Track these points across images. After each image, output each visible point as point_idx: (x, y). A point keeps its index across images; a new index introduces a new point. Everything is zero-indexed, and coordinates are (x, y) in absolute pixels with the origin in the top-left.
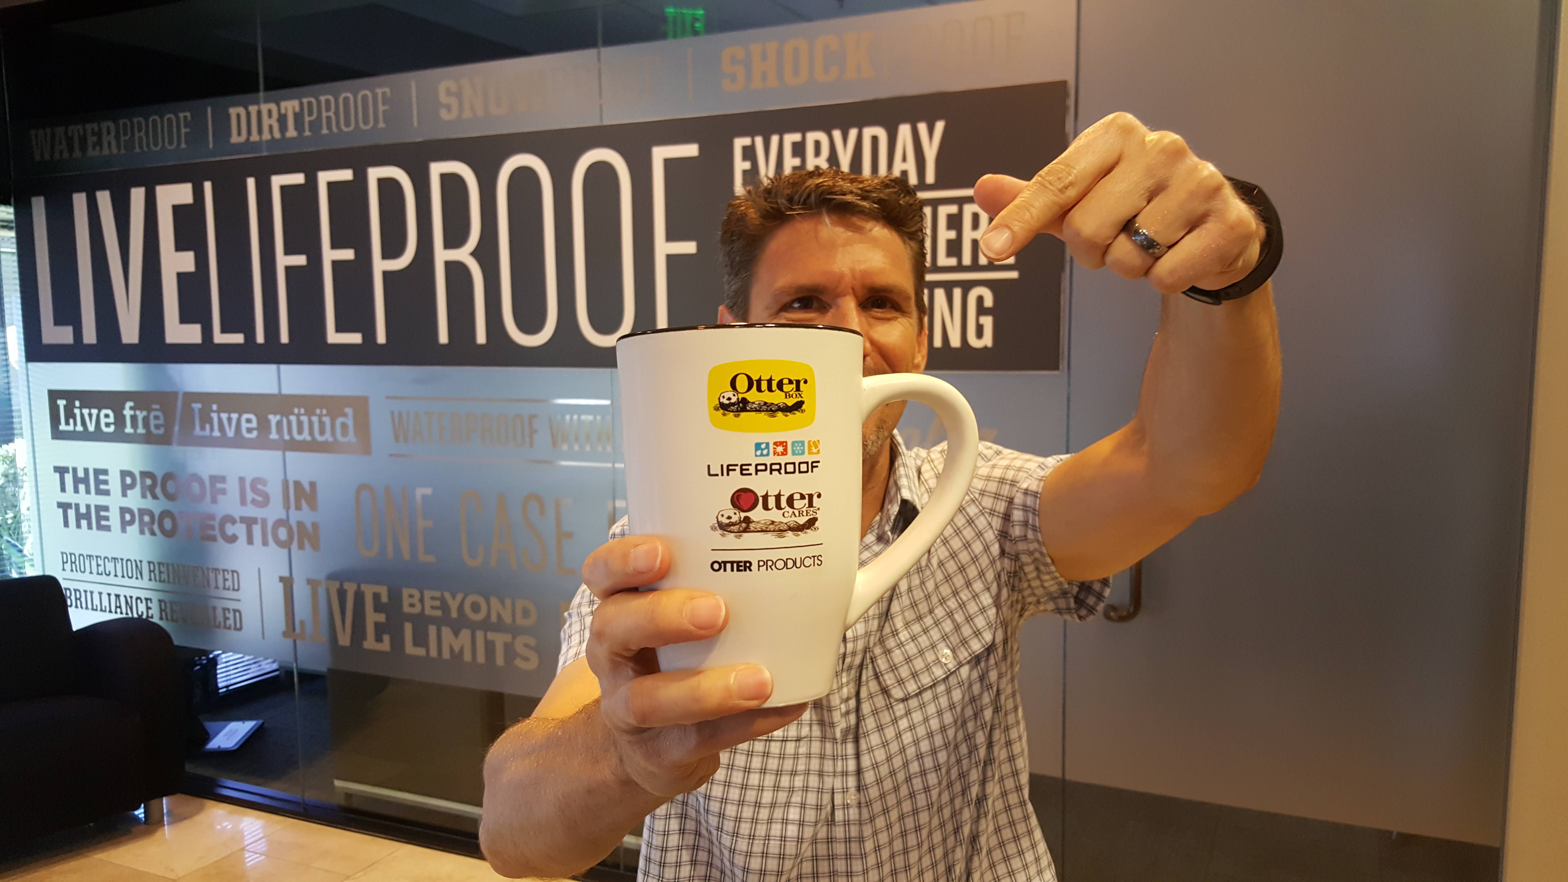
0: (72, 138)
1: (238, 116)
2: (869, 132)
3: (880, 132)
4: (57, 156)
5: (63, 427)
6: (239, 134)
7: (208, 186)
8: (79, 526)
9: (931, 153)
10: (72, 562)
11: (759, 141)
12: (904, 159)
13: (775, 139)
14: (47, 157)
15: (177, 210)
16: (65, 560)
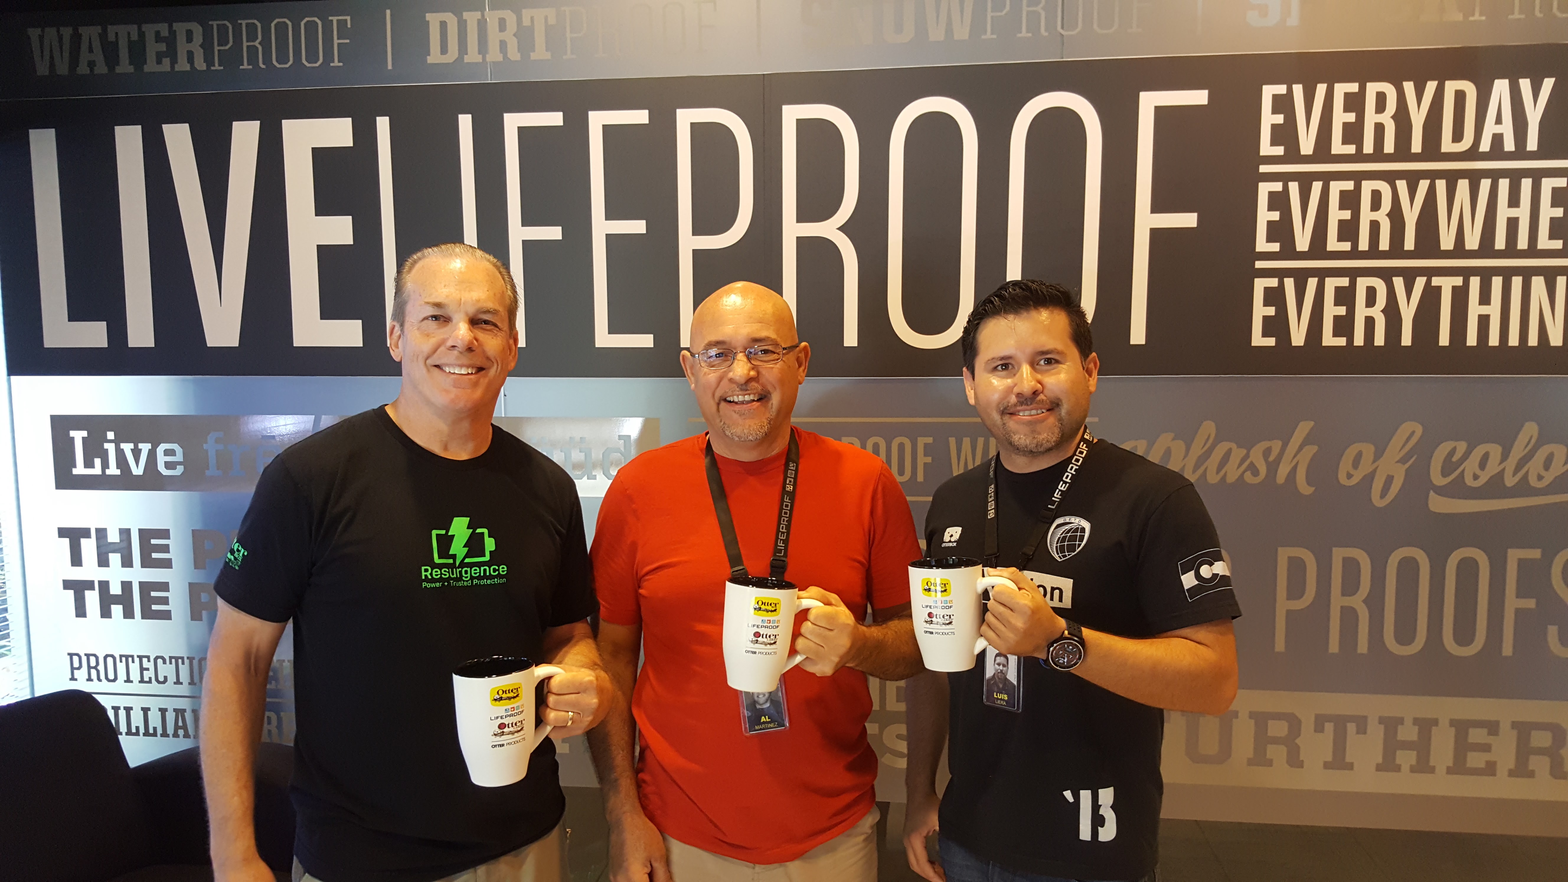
0: (116, 44)
1: (443, 25)
2: (1451, 87)
3: (1470, 89)
4: (83, 69)
5: (80, 469)
6: (444, 50)
7: (383, 124)
8: (106, 613)
9: (1534, 115)
10: (89, 667)
11: (1298, 90)
12: (1499, 121)
13: (1321, 89)
14: (63, 69)
15: (321, 156)
16: (76, 665)
